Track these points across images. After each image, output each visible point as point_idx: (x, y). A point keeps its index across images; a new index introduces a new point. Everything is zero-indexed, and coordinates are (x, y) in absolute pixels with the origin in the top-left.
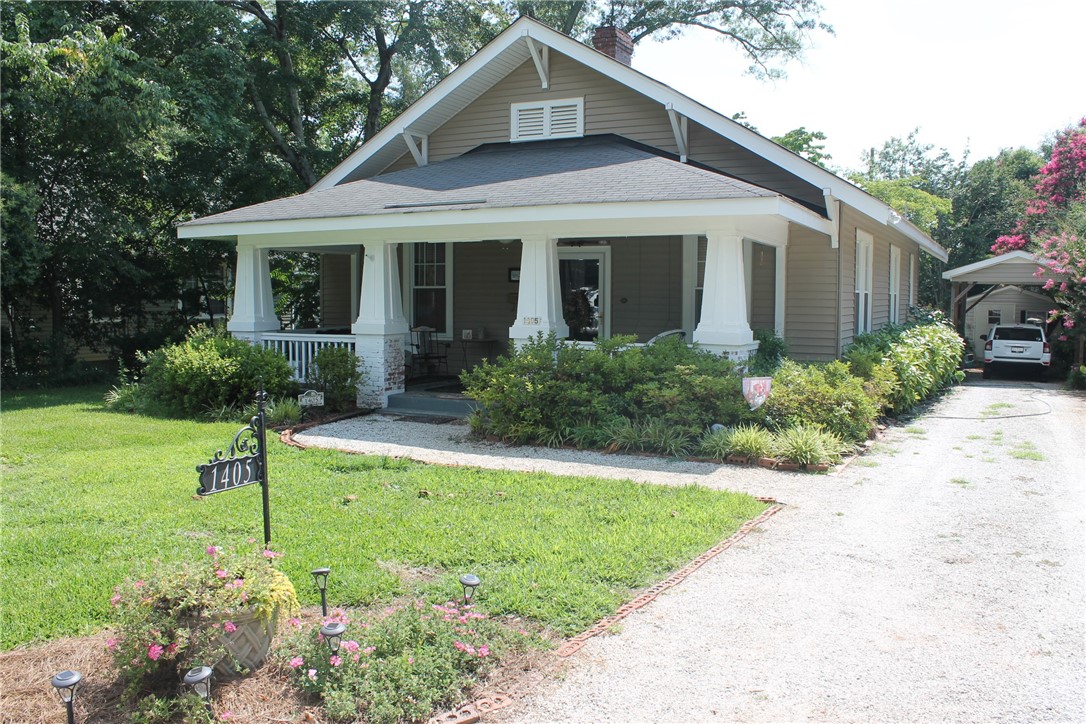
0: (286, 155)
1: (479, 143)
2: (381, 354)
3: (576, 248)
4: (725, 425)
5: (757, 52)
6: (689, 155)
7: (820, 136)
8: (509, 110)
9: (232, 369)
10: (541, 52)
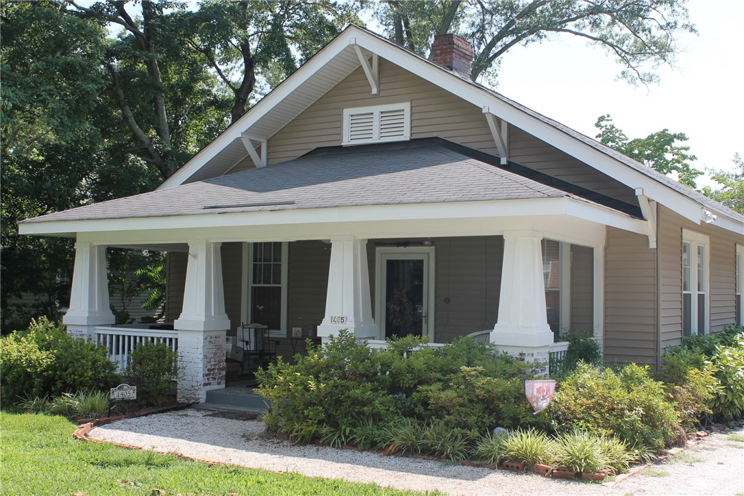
0: (152, 157)
1: (314, 147)
2: (201, 350)
3: (402, 249)
4: (508, 427)
5: (628, 57)
6: (509, 157)
7: (681, 137)
8: (341, 115)
9: (46, 362)
10: (370, 60)
